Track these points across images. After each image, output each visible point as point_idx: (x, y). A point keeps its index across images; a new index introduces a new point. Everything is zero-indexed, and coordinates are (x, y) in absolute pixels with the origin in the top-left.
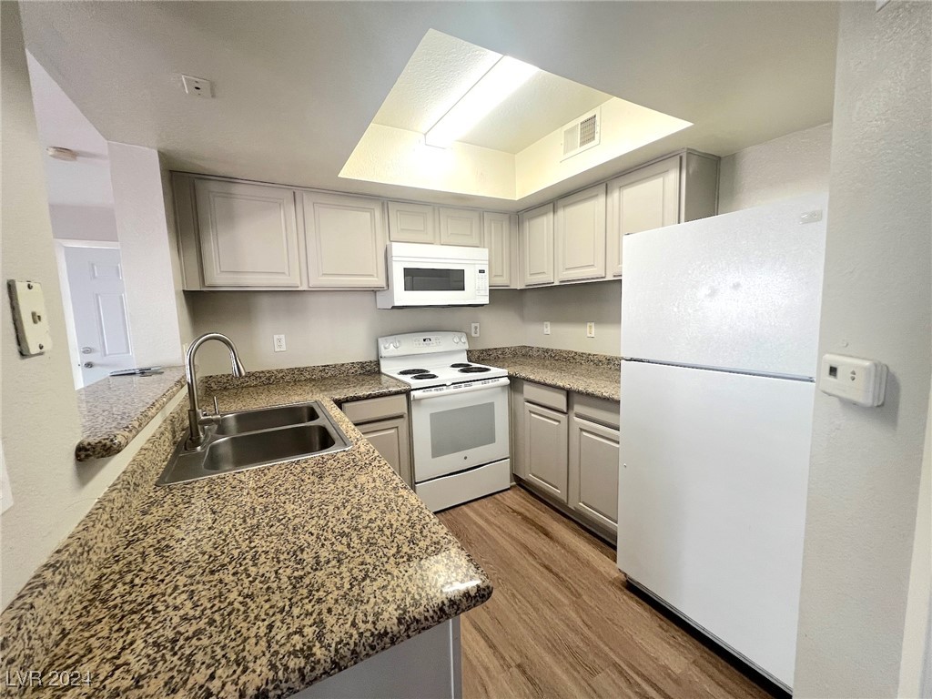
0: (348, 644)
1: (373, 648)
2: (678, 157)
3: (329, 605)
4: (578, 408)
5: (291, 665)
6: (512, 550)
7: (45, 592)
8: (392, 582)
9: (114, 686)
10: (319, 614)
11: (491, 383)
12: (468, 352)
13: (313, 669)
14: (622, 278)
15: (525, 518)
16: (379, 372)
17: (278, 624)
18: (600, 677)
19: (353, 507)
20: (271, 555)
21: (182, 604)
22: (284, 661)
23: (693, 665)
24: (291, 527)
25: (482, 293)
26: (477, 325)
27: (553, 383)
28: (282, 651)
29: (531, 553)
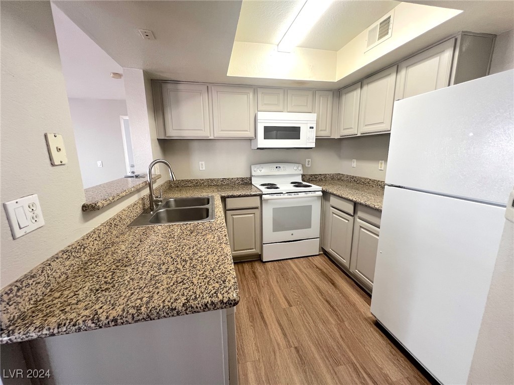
0: (157, 309)
1: (167, 314)
2: (454, 39)
3: (159, 291)
4: (360, 214)
5: (130, 311)
6: (310, 288)
7: (57, 261)
8: (191, 287)
9: (70, 301)
10: (153, 293)
11: (310, 194)
12: (303, 175)
13: (138, 316)
14: (391, 132)
15: (323, 273)
16: (251, 184)
17: (136, 293)
18: (341, 368)
19: (197, 249)
20: (151, 264)
21: (108, 277)
22: (128, 309)
23: (406, 379)
24: (166, 253)
25: (311, 141)
26: (310, 160)
27: (346, 197)
28: (130, 305)
29: (321, 292)
